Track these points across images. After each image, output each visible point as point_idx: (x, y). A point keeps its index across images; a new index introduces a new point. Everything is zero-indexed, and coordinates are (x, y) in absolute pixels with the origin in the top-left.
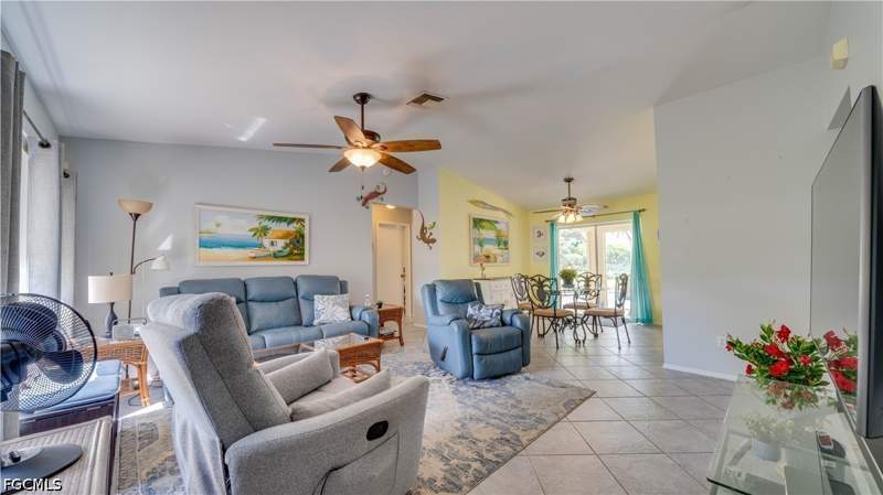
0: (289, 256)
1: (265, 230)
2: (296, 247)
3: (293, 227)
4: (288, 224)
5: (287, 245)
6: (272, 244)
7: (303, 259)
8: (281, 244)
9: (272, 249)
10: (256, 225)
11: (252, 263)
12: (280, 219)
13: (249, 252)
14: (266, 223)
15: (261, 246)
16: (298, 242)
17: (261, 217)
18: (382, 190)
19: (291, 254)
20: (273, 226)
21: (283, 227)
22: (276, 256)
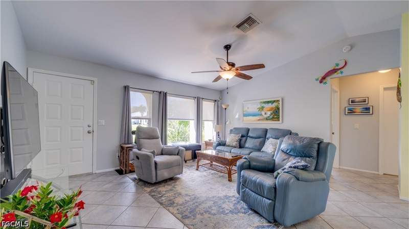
0: (273, 119)
1: (262, 108)
2: (276, 114)
3: (274, 105)
4: (272, 104)
5: (271, 114)
6: (265, 114)
7: (279, 120)
8: (269, 113)
9: (265, 116)
10: (259, 106)
11: (258, 122)
12: (268, 102)
13: (258, 118)
14: (263, 105)
15: (261, 115)
16: (277, 112)
17: (261, 102)
18: (342, 64)
19: (273, 118)
20: (266, 106)
21: (270, 105)
22: (267, 119)
